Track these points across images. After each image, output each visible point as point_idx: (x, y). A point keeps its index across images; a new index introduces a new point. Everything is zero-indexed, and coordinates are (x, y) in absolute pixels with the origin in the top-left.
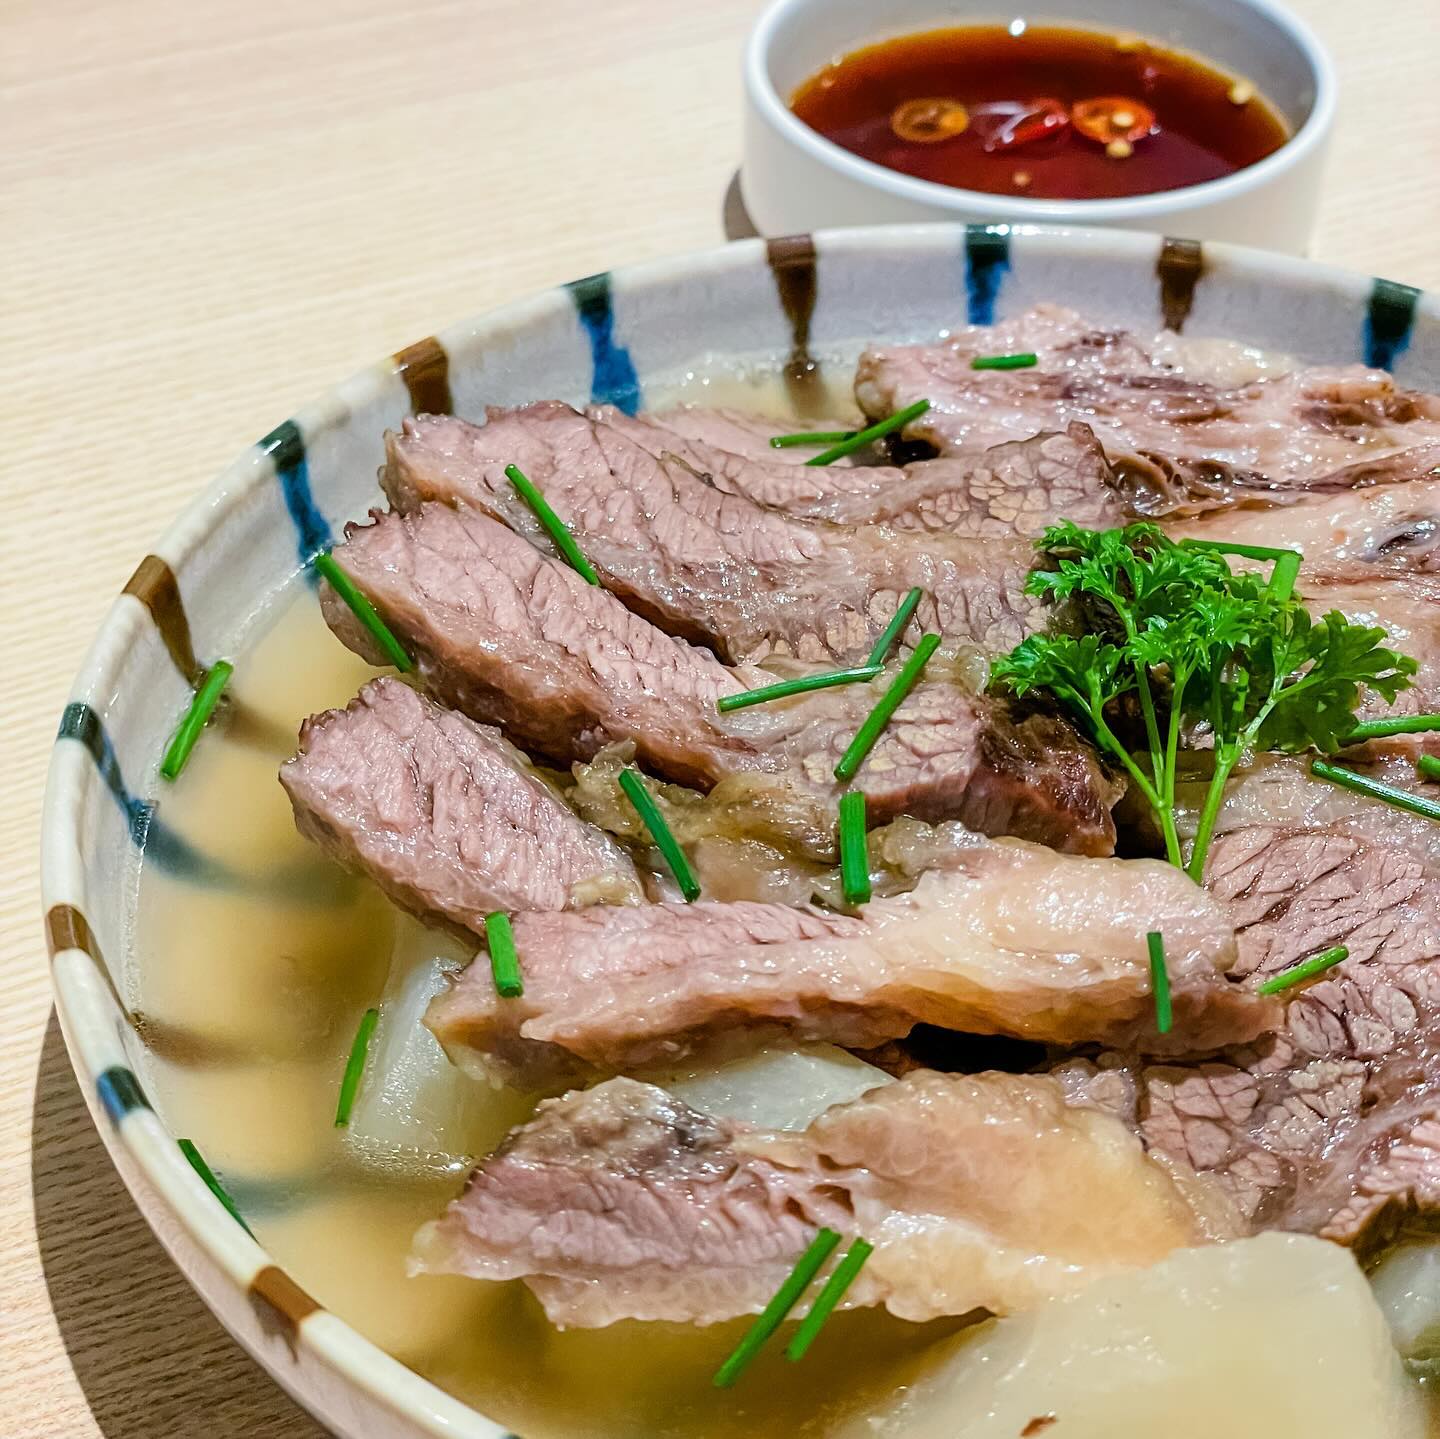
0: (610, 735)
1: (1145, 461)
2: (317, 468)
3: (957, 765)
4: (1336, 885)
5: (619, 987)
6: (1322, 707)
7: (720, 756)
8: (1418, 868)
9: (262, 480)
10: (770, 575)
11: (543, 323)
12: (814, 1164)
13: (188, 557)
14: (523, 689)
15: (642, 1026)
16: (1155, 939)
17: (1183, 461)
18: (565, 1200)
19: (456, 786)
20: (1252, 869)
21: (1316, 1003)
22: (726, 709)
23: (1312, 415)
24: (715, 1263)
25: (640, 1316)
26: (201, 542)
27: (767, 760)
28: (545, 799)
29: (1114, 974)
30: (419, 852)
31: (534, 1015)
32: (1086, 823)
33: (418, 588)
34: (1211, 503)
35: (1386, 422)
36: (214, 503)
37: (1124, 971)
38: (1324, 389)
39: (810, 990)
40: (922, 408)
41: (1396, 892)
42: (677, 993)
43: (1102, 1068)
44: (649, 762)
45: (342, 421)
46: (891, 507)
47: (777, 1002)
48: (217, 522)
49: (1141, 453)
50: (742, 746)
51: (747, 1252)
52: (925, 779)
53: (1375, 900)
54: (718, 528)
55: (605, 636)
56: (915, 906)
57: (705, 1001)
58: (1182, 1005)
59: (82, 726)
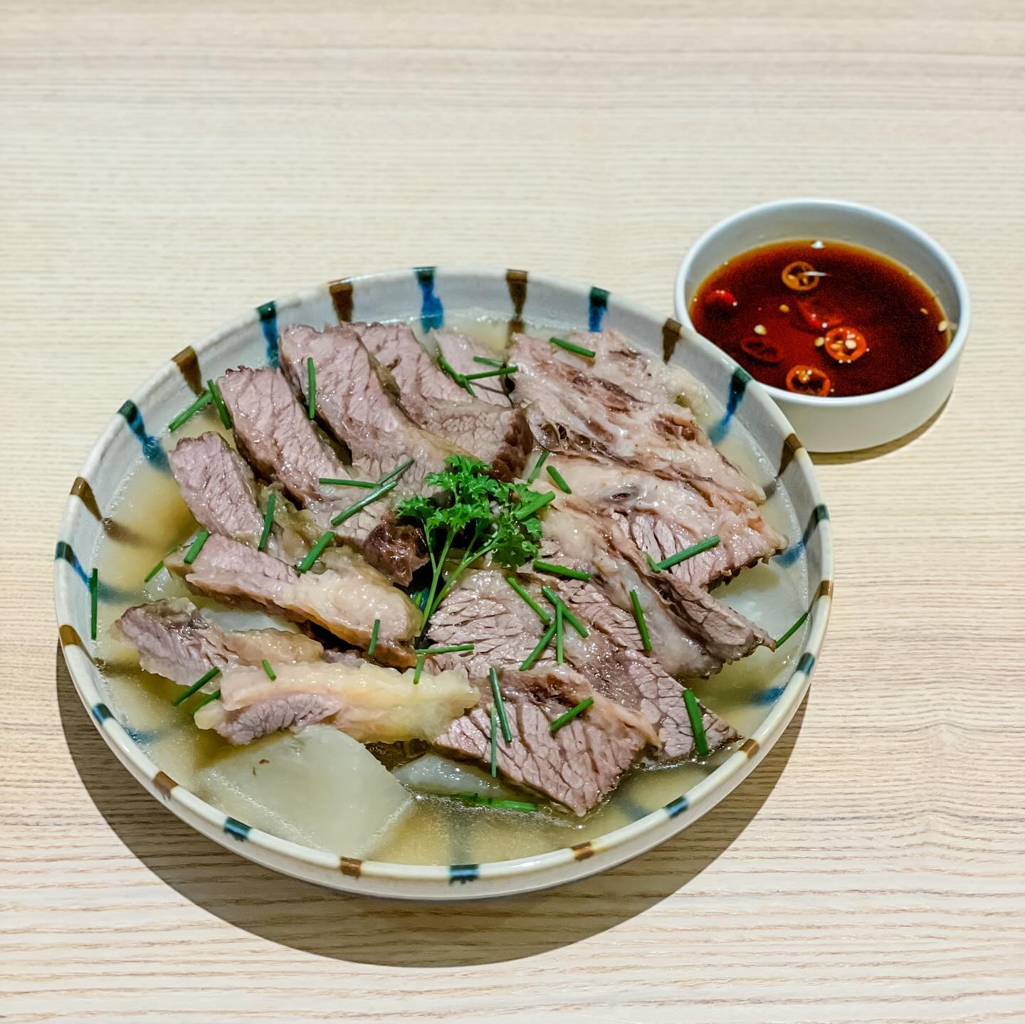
0: (278, 480)
1: (557, 429)
2: (280, 322)
3: (362, 535)
4: (490, 622)
5: (218, 573)
7: (308, 500)
8: (522, 627)
9: (252, 323)
10: (376, 433)
11: (400, 282)
13: (206, 349)
14: (254, 454)
15: (219, 590)
16: (378, 622)
17: (572, 432)
19: (218, 481)
20: (465, 605)
21: (435, 662)
22: (324, 482)
23: (659, 424)
26: (215, 344)
27: (324, 506)
28: (247, 496)
29: (361, 629)
30: (197, 499)
31: (192, 572)
32: (399, 571)
33: (237, 403)
34: (574, 453)
35: (682, 438)
36: (226, 329)
37: (365, 628)
38: (668, 415)
39: (269, 598)
40: (515, 369)
41: (511, 632)
42: (231, 583)
44: (288, 494)
45: (297, 305)
46: (456, 415)
47: (258, 597)
48: (224, 338)
49: (557, 424)
50: (317, 498)
52: (353, 535)
53: (501, 631)
54: (371, 407)
55: (296, 440)
56: (317, 580)
57: (237, 589)
58: (378, 647)
59: (127, 410)
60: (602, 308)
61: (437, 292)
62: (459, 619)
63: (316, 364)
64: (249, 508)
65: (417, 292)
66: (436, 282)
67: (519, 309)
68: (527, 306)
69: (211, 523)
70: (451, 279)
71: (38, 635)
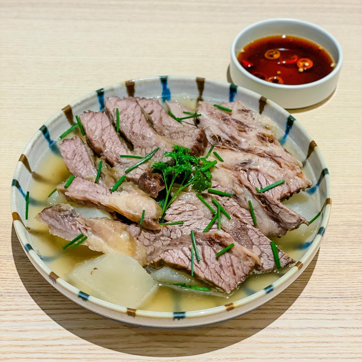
0: (103, 155)
1: (217, 137)
2: (105, 96)
3: (138, 177)
4: (191, 213)
5: (78, 192)
6: (201, 186)
7: (115, 163)
8: (204, 215)
9: (94, 97)
10: (144, 138)
11: (154, 82)
12: (84, 225)
13: (75, 106)
14: (94, 145)
15: (78, 198)
16: (144, 211)
17: (224, 139)
18: (53, 217)
19: (79, 155)
20: (180, 206)
21: (168, 228)
22: (122, 156)
23: (258, 137)
24: (68, 232)
25: (58, 236)
26: (79, 104)
27: (122, 166)
28: (91, 162)
29: (137, 214)
30: (70, 163)
31: (67, 191)
32: (153, 191)
33: (87, 124)
34: (224, 147)
35: (268, 142)
36: (83, 98)
37: (138, 214)
38: (262, 133)
39: (99, 201)
40: (200, 115)
41: (199, 217)
42: (83, 195)
43: (137, 226)
44: (107, 161)
45: (112, 90)
46: (176, 132)
47: (94, 201)
48: (83, 102)
49: (217, 135)
50: (119, 163)
51: (72, 233)
52: (134, 177)
53: (195, 217)
54: (142, 128)
55: (111, 140)
56: (119, 195)
57: (86, 198)
58: (145, 221)
59: (43, 129)
60: (234, 93)
61: (169, 86)
62: (177, 212)
63: (120, 111)
64: (91, 166)
65: (160, 86)
66: (168, 82)
67: (201, 94)
68: (204, 93)
69: (76, 173)
70: (174, 81)
71: (5, 220)
